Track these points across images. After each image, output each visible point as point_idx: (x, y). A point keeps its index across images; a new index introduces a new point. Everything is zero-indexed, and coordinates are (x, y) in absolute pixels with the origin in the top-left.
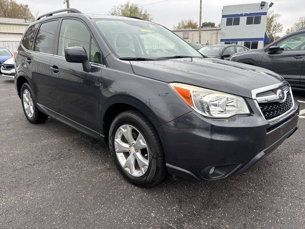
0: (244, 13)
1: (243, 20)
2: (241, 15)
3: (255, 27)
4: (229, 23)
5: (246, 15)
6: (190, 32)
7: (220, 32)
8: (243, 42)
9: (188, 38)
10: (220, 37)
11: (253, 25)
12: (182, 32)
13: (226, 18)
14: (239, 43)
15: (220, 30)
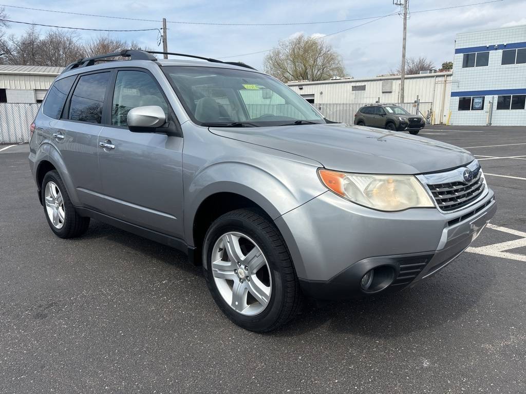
0: (496, 44)
1: (496, 57)
2: (492, 48)
3: (519, 68)
4: (467, 63)
5: (500, 47)
6: (394, 81)
7: (449, 79)
8: (496, 97)
9: (391, 92)
10: (451, 88)
11: (515, 65)
12: (381, 82)
13: (462, 55)
14: (488, 98)
15: (451, 75)
